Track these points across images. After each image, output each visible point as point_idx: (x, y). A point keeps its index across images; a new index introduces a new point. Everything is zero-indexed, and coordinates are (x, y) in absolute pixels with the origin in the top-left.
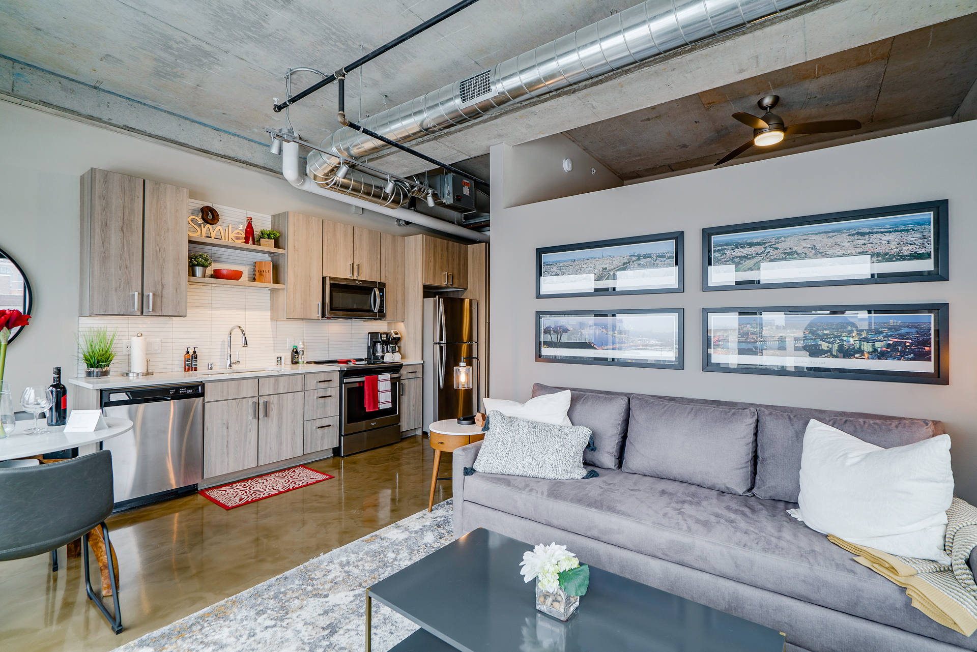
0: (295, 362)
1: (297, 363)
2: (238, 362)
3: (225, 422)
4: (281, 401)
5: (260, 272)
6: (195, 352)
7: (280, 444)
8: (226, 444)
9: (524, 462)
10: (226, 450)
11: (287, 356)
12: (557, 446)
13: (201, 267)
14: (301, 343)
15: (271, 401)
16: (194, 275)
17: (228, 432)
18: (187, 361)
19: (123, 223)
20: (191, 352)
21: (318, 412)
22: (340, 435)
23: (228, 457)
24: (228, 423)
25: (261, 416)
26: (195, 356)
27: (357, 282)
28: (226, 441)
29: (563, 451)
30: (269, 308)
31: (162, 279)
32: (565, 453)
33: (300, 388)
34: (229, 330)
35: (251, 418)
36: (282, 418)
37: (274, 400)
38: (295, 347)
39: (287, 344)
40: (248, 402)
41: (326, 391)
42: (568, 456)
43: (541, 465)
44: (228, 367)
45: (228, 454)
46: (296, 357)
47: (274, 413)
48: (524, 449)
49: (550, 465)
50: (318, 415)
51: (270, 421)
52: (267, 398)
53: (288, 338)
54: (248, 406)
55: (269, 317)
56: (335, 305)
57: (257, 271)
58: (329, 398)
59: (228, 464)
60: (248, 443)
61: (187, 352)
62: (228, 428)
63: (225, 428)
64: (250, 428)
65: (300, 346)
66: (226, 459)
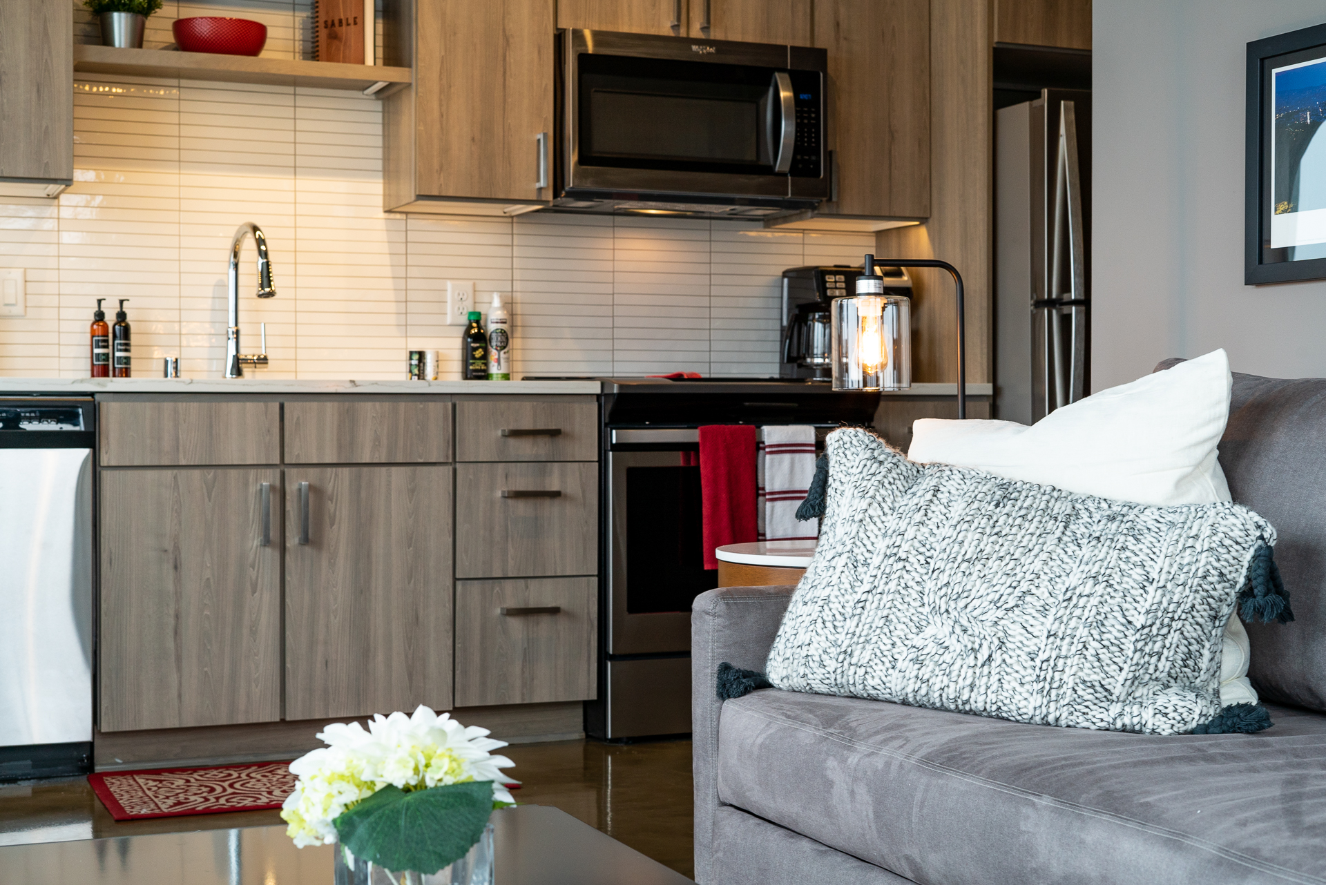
0: (469, 375)
1: (479, 377)
2: (263, 360)
3: (168, 545)
4: (363, 494)
5: (330, 25)
6: (122, 316)
7: (365, 653)
8: (172, 621)
9: (918, 642)
10: (171, 645)
11: (446, 348)
12: (1073, 580)
13: (131, 15)
14: (497, 302)
15: (329, 488)
17: (178, 580)
18: (98, 347)
20: (110, 318)
21: (511, 551)
22: (603, 656)
23: (179, 669)
24: (177, 548)
25: (293, 541)
26: (124, 332)
27: (695, 48)
28: (172, 612)
29: (1094, 601)
30: (380, 168)
33: (436, 449)
35: (257, 542)
36: (369, 556)
37: (339, 483)
38: (472, 318)
39: (447, 304)
40: (246, 484)
41: (544, 471)
43: (984, 654)
44: (229, 374)
45: (179, 659)
46: (478, 353)
47: (340, 534)
49: (1024, 657)
50: (511, 563)
51: (324, 563)
52: (312, 476)
53: (449, 284)
54: (245, 496)
55: (379, 201)
56: (601, 145)
57: (321, 24)
58: (557, 502)
59: (180, 696)
60: (245, 631)
61: (100, 316)
62: (179, 565)
63: (168, 567)
64: (254, 578)
65: (494, 316)
66: (174, 678)
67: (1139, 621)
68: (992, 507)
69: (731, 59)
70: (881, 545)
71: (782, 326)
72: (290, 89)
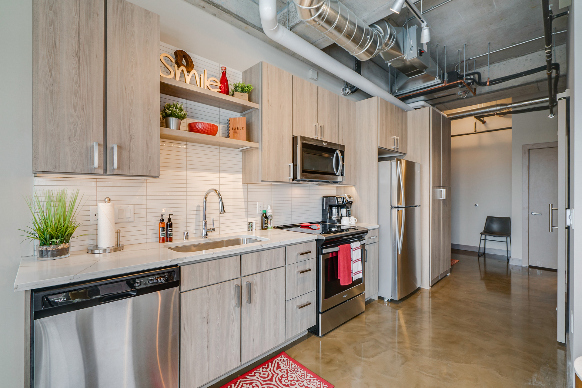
0: (264, 228)
1: (266, 228)
2: (213, 230)
3: (205, 315)
4: (263, 281)
5: (234, 128)
6: (170, 220)
8: (206, 343)
10: (206, 352)
11: (257, 221)
13: (176, 119)
14: (269, 208)
15: (254, 281)
16: (167, 126)
17: (208, 327)
18: (162, 231)
19: (79, 47)
20: (166, 221)
21: (299, 288)
23: (208, 360)
24: (208, 316)
25: (244, 302)
26: (170, 225)
27: (323, 143)
28: (206, 340)
30: (241, 171)
31: (129, 127)
34: (204, 194)
35: (234, 306)
36: (265, 301)
37: (256, 280)
38: (264, 212)
39: (257, 208)
40: (230, 286)
41: (305, 264)
44: (203, 235)
45: (208, 356)
46: (266, 222)
50: (299, 292)
51: (253, 307)
52: (249, 279)
53: (257, 202)
54: (230, 290)
55: (241, 180)
57: (231, 129)
59: (209, 370)
60: (230, 338)
61: (162, 220)
62: (209, 322)
63: (205, 324)
64: (233, 318)
65: (269, 211)
66: (207, 364)
69: (330, 147)
71: (323, 210)
72: (218, 147)
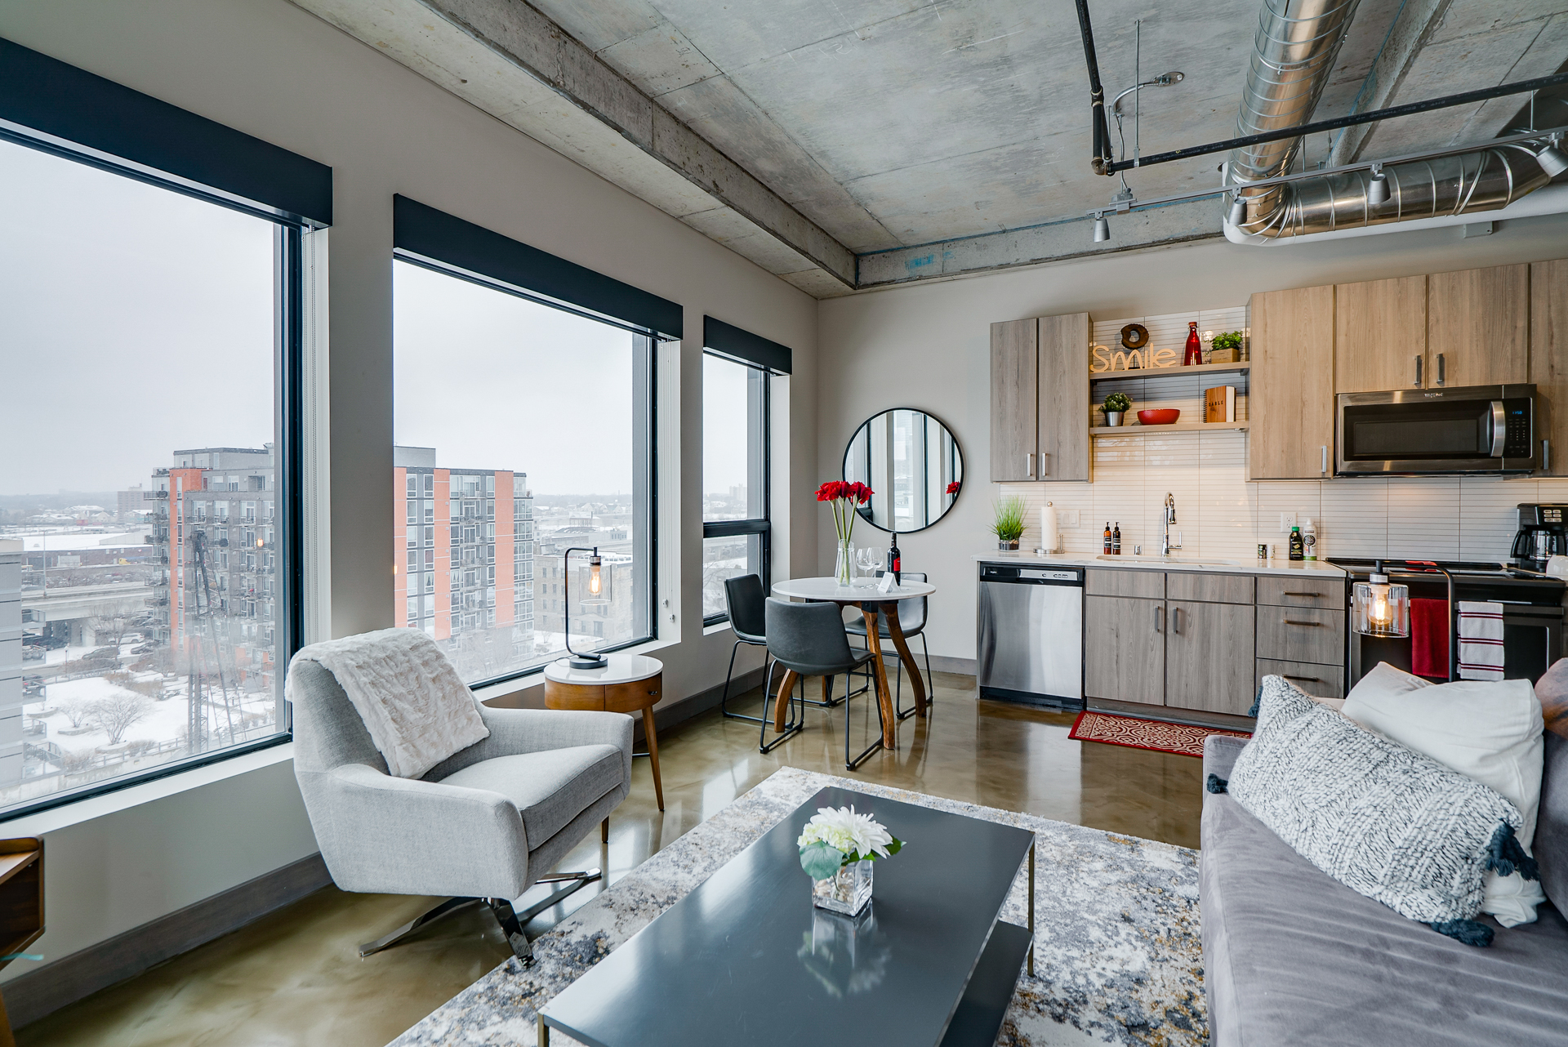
0: (1296, 557)
1: (1301, 558)
2: (1181, 547)
3: (1114, 627)
4: (1206, 615)
5: (1211, 405)
6: (1117, 529)
7: (1207, 684)
8: (1115, 658)
10: (1115, 667)
11: (1281, 544)
12: (1361, 803)
14: (1309, 523)
15: (1189, 611)
16: (1108, 421)
17: (1118, 642)
18: (1108, 540)
19: (1018, 376)
20: (1112, 530)
21: (1289, 648)
23: (1118, 677)
24: (1117, 629)
25: (1170, 631)
26: (1118, 536)
27: (1427, 394)
29: (1371, 821)
31: (1058, 433)
32: (1377, 828)
33: (1246, 597)
34: (1165, 499)
35: (1153, 630)
36: (1209, 642)
37: (1193, 609)
38: (1296, 530)
39: (1282, 523)
40: (1149, 606)
41: (1309, 613)
42: (1380, 840)
43: (1303, 827)
44: (1163, 553)
45: (1118, 673)
46: (1296, 547)
47: (1194, 631)
48: (1287, 776)
49: (1324, 837)
50: (1288, 654)
51: (1186, 642)
52: (1180, 605)
53: (1282, 513)
54: (1149, 611)
55: (1245, 476)
57: (1208, 406)
58: (1317, 628)
60: (1148, 666)
61: (1108, 529)
62: (1118, 636)
63: (1114, 636)
64: (1152, 645)
65: (1307, 529)
66: (1116, 680)
67: (1399, 843)
68: (1334, 742)
69: (1455, 398)
70: (1271, 745)
72: (1197, 432)
